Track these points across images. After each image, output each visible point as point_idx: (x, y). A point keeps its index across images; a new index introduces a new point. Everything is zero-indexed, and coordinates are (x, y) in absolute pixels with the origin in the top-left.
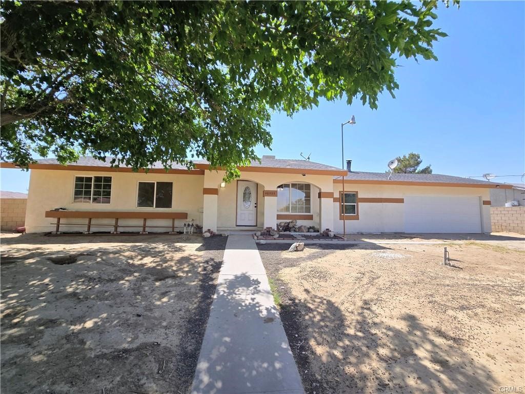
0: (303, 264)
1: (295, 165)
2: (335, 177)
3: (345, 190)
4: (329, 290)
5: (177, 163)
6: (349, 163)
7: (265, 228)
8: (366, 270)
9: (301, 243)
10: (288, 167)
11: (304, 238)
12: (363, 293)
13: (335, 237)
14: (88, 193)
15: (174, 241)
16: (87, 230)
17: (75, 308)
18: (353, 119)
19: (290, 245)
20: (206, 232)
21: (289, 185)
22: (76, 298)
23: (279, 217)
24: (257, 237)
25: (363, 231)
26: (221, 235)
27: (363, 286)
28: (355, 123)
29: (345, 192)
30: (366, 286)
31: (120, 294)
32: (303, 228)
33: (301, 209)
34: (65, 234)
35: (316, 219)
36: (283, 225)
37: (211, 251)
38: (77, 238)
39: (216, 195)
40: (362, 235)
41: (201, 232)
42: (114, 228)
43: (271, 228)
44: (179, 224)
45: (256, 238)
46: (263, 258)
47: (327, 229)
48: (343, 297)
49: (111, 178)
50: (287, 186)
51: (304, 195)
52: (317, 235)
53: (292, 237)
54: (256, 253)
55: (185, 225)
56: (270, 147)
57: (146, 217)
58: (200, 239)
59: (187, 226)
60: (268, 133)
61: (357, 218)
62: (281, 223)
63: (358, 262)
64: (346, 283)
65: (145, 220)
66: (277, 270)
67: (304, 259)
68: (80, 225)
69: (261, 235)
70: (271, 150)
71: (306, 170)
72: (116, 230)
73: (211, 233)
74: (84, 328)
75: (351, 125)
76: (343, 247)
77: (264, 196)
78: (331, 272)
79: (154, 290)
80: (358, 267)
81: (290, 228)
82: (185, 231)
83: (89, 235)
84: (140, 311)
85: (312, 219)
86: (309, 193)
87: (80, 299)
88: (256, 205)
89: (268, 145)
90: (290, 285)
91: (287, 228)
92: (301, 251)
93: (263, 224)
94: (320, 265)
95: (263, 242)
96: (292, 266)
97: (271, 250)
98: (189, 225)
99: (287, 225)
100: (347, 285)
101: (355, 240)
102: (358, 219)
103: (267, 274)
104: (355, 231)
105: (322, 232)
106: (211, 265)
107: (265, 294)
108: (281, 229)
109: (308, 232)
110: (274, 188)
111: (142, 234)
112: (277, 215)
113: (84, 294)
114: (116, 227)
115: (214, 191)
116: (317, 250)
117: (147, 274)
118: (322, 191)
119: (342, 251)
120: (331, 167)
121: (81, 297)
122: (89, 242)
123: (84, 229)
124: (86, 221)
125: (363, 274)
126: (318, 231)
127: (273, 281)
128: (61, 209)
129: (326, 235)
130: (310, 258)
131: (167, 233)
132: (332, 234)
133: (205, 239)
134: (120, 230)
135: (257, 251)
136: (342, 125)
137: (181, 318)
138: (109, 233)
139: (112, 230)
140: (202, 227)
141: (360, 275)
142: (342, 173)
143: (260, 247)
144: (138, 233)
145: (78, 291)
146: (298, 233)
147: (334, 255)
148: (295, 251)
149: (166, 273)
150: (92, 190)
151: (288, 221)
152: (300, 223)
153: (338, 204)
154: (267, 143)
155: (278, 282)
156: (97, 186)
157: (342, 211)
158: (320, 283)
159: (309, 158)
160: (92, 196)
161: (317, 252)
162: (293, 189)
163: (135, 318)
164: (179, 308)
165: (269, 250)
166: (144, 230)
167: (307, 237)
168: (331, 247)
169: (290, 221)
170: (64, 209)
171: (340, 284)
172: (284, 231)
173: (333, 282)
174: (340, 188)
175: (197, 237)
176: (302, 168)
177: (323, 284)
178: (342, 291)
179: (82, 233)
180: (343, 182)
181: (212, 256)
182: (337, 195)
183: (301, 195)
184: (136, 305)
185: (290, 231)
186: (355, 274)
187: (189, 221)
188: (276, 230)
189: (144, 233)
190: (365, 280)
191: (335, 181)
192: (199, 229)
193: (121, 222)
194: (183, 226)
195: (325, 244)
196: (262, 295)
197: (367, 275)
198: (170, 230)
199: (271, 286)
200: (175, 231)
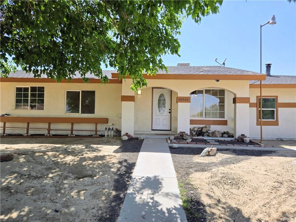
0: (214, 170)
1: (209, 71)
2: (252, 82)
3: (262, 95)
4: (241, 198)
5: (91, 73)
6: (269, 66)
7: (178, 132)
8: (284, 179)
9: (213, 149)
10: (202, 73)
11: (217, 143)
12: (280, 204)
13: (251, 143)
14: (26, 101)
15: (96, 143)
16: (26, 133)
17: (7, 201)
18: (274, 18)
19: (202, 149)
20: (124, 135)
21: (202, 91)
22: (8, 191)
23: (192, 122)
24: (171, 141)
25: (283, 137)
26: (137, 139)
27: (280, 196)
28: (276, 23)
29: (263, 96)
30: (284, 196)
31: (43, 190)
32: (216, 133)
33: (214, 115)
34: (10, 135)
35: (230, 124)
36: (196, 129)
37: (127, 153)
38: (18, 139)
39: (133, 102)
40: (282, 141)
41: (120, 135)
42: (47, 131)
43: (184, 132)
44: (101, 128)
45: (169, 141)
46: (174, 162)
47: (242, 135)
48: (256, 207)
49: (43, 88)
50: (200, 92)
51: (218, 100)
52: (231, 140)
53: (205, 142)
54: (168, 156)
55: (106, 129)
56: (179, 53)
57: (73, 121)
58: (119, 142)
59: (108, 130)
60: (175, 40)
61: (276, 123)
62: (194, 128)
63: (275, 170)
64: (261, 192)
65: (72, 124)
66: (188, 174)
67: (216, 165)
68: (20, 128)
69: (175, 139)
70: (180, 56)
71: (220, 75)
72: (49, 133)
73: (129, 136)
74: (10, 218)
75: (271, 25)
76: (259, 154)
77: (177, 102)
78: (245, 179)
79: (72, 188)
80: (275, 175)
81: (204, 133)
82: (106, 134)
83: (28, 137)
84: (58, 206)
85: (227, 125)
86: (224, 98)
87: (11, 192)
88: (170, 111)
89: (176, 52)
90: (199, 190)
91: (200, 133)
92: (213, 156)
93: (176, 129)
94: (233, 172)
95: (175, 145)
96: (203, 170)
97: (183, 154)
98: (109, 129)
99: (200, 129)
100: (262, 194)
101: (273, 147)
102: (278, 125)
103: (177, 177)
104: (275, 137)
105: (237, 138)
106: (125, 166)
107: (173, 198)
108: (194, 133)
109: (222, 137)
110: (187, 95)
111: (70, 137)
112: (190, 120)
113: (15, 188)
114: (49, 130)
115: (131, 99)
116: (231, 156)
117: (69, 172)
118: (237, 96)
119: (258, 158)
120: (248, 71)
121: (13, 191)
122: (27, 143)
123: (24, 132)
124: (25, 125)
125: (281, 183)
126: (233, 137)
127: (182, 185)
128: (6, 115)
129: (241, 140)
130: (223, 163)
131: (91, 136)
132: (247, 140)
133: (123, 141)
134: (52, 133)
135: (169, 155)
136: (261, 26)
137: (93, 216)
138: (44, 135)
139: (46, 132)
140: (121, 131)
141: (277, 184)
142: (260, 78)
143: (173, 150)
144: (66, 136)
145: (10, 185)
146: (211, 138)
147: (249, 161)
148: (207, 155)
149: (85, 172)
150: (29, 98)
151: (201, 126)
152: (213, 128)
153: (254, 109)
154: (175, 50)
155: (187, 186)
156: (33, 95)
157: (259, 117)
158: (232, 191)
159: (224, 64)
160: (29, 104)
161: (230, 158)
162: (206, 95)
163: (54, 213)
164: (92, 206)
165: (181, 154)
166: (72, 133)
167: (221, 142)
168: (246, 153)
169: (204, 126)
170: (8, 115)
171: (254, 193)
172: (198, 136)
173: (246, 189)
174: (257, 92)
175: (117, 140)
176: (217, 73)
177: (234, 191)
178: (256, 200)
179: (22, 135)
180: (261, 86)
181: (126, 158)
182: (253, 100)
183: (216, 101)
184: (56, 201)
185: (203, 136)
186: (271, 183)
187: (110, 125)
188: (189, 134)
189: (72, 136)
190: (283, 190)
191: (252, 86)
192: (118, 132)
193: (53, 126)
194: (104, 130)
195: (239, 150)
196: (170, 199)
197: (285, 184)
198: (94, 133)
199: (180, 190)
200: (98, 134)
